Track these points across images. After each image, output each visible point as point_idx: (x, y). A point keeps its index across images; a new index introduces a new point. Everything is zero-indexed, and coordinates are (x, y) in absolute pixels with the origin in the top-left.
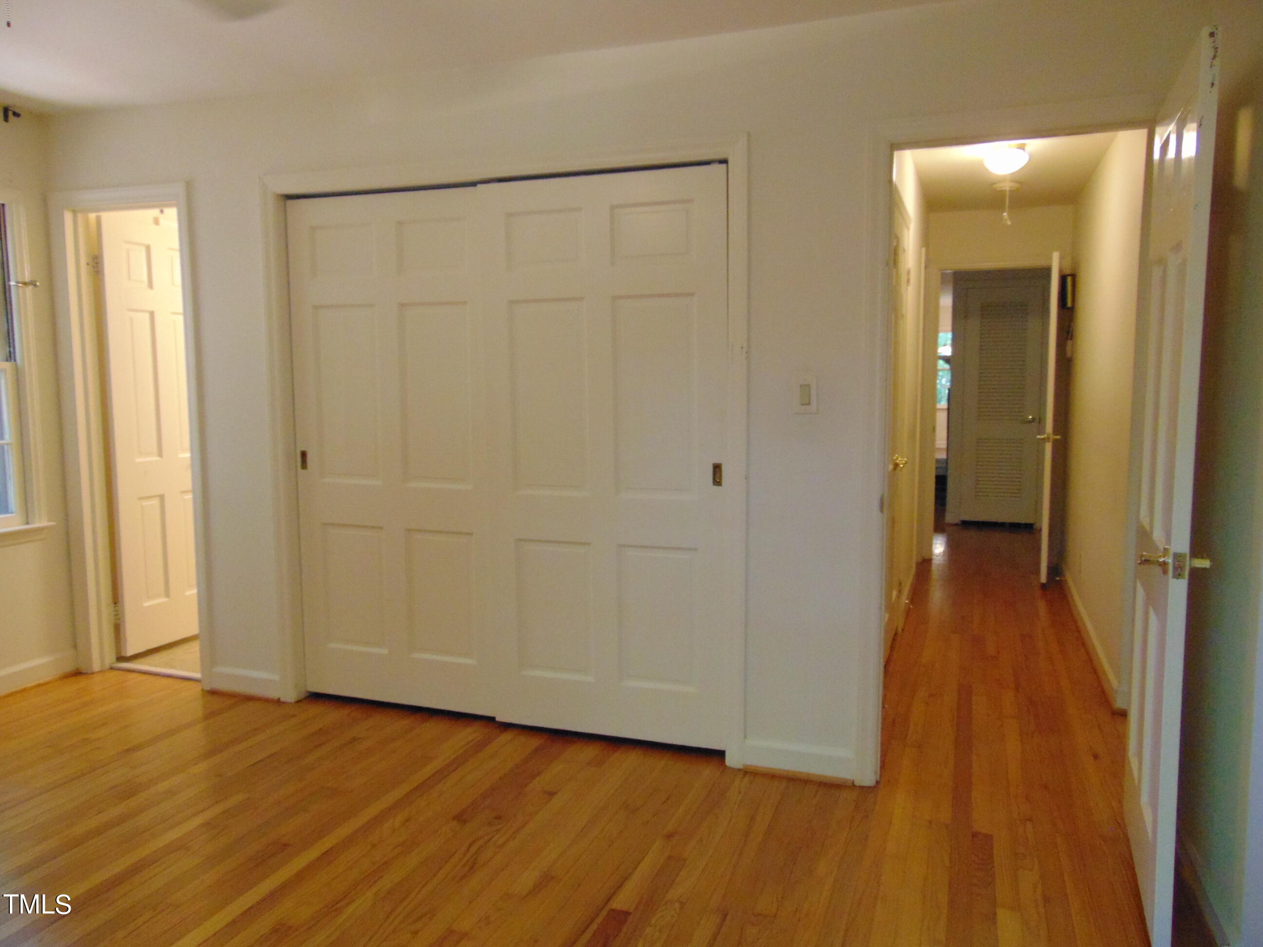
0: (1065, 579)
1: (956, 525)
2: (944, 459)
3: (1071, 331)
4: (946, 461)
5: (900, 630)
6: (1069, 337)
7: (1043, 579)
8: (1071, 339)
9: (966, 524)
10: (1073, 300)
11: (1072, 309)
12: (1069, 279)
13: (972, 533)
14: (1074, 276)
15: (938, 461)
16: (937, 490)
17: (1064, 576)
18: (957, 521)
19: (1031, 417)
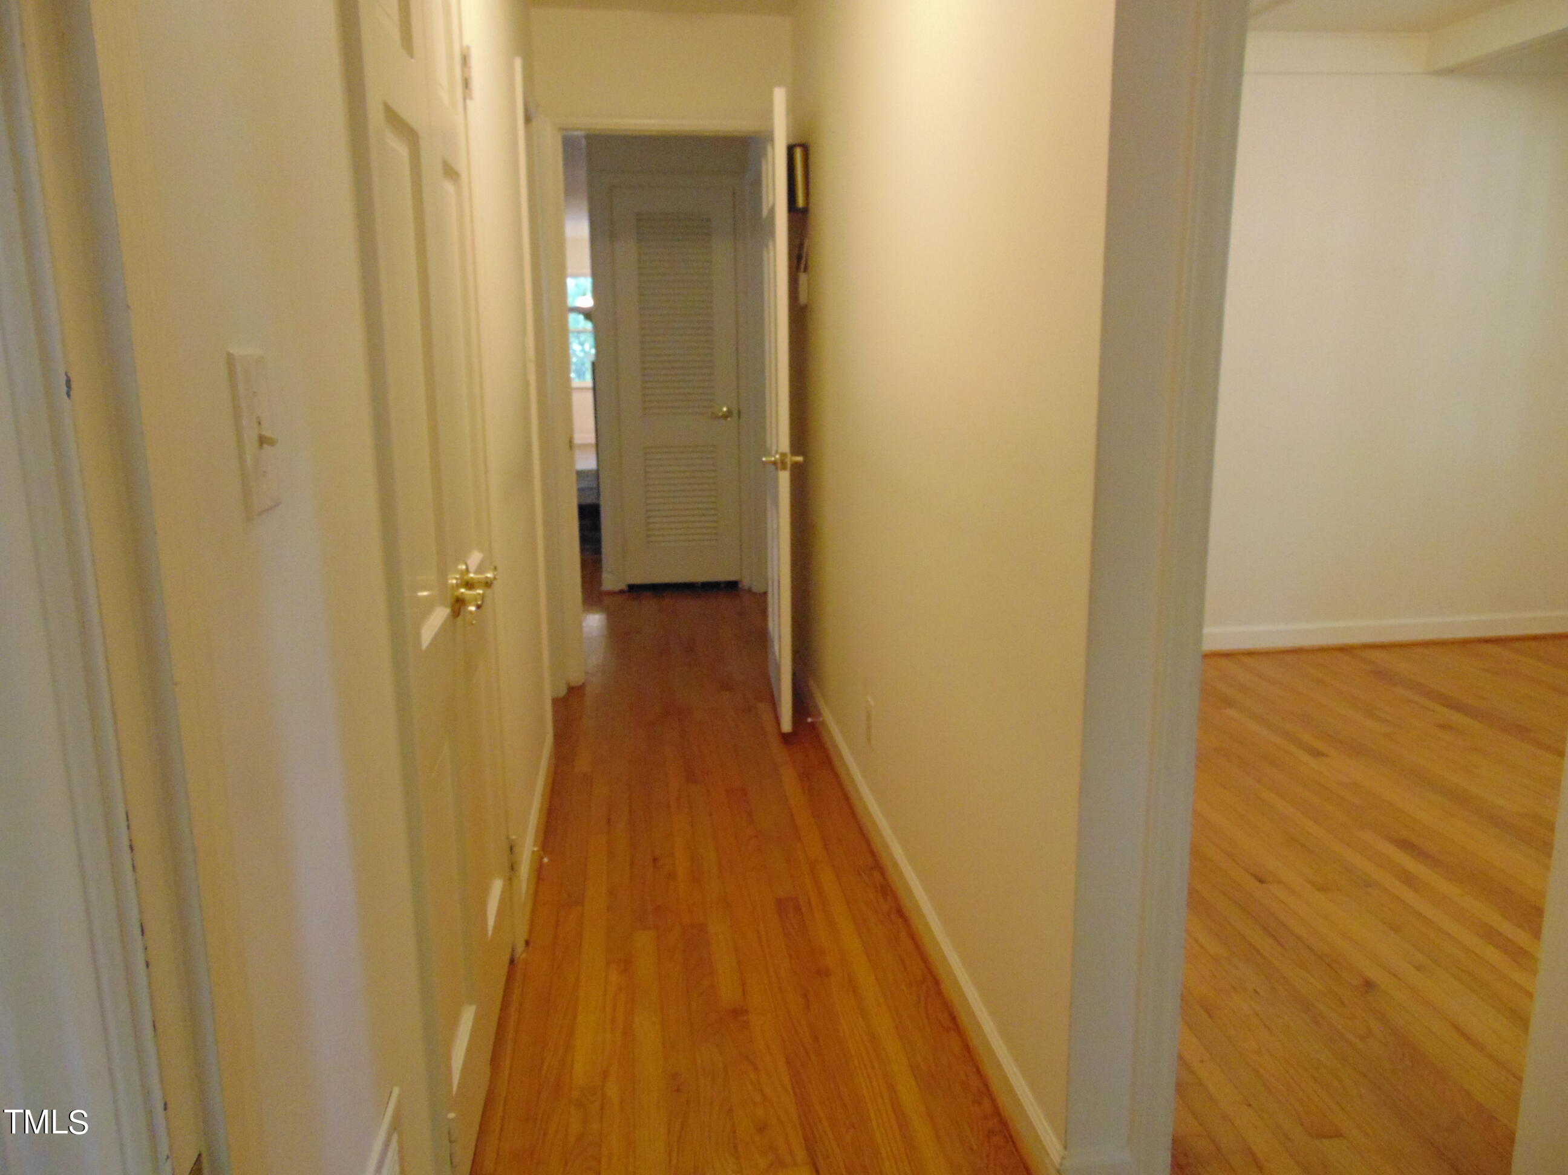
0: (821, 719)
1: (621, 592)
2: (591, 471)
3: (804, 255)
4: (597, 474)
5: (520, 947)
6: (802, 266)
7: (787, 726)
8: (806, 270)
9: (635, 590)
10: (807, 195)
11: (805, 211)
12: (798, 153)
13: (649, 607)
14: (805, 148)
15: (581, 474)
16: (582, 529)
17: (820, 714)
18: (622, 586)
19: (725, 409)
